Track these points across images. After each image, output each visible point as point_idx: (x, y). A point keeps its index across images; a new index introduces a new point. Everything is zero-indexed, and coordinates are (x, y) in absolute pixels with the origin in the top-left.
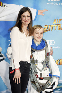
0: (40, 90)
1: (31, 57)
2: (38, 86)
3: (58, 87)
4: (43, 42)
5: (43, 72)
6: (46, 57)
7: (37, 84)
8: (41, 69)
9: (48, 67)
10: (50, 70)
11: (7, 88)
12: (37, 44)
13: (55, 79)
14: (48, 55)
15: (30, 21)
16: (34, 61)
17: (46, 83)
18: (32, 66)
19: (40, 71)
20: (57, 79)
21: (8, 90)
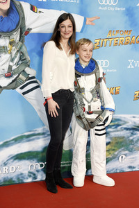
0: (88, 127)
1: (76, 83)
2: (86, 123)
3: (112, 124)
4: (92, 62)
5: (93, 104)
6: (96, 84)
7: (84, 120)
8: (89, 99)
9: (99, 97)
10: (102, 102)
11: (44, 125)
12: (84, 65)
13: (108, 114)
14: (99, 80)
15: (71, 33)
16: (80, 90)
17: (96, 118)
18: (77, 96)
19: (89, 103)
20: (111, 113)
21: (45, 127)
